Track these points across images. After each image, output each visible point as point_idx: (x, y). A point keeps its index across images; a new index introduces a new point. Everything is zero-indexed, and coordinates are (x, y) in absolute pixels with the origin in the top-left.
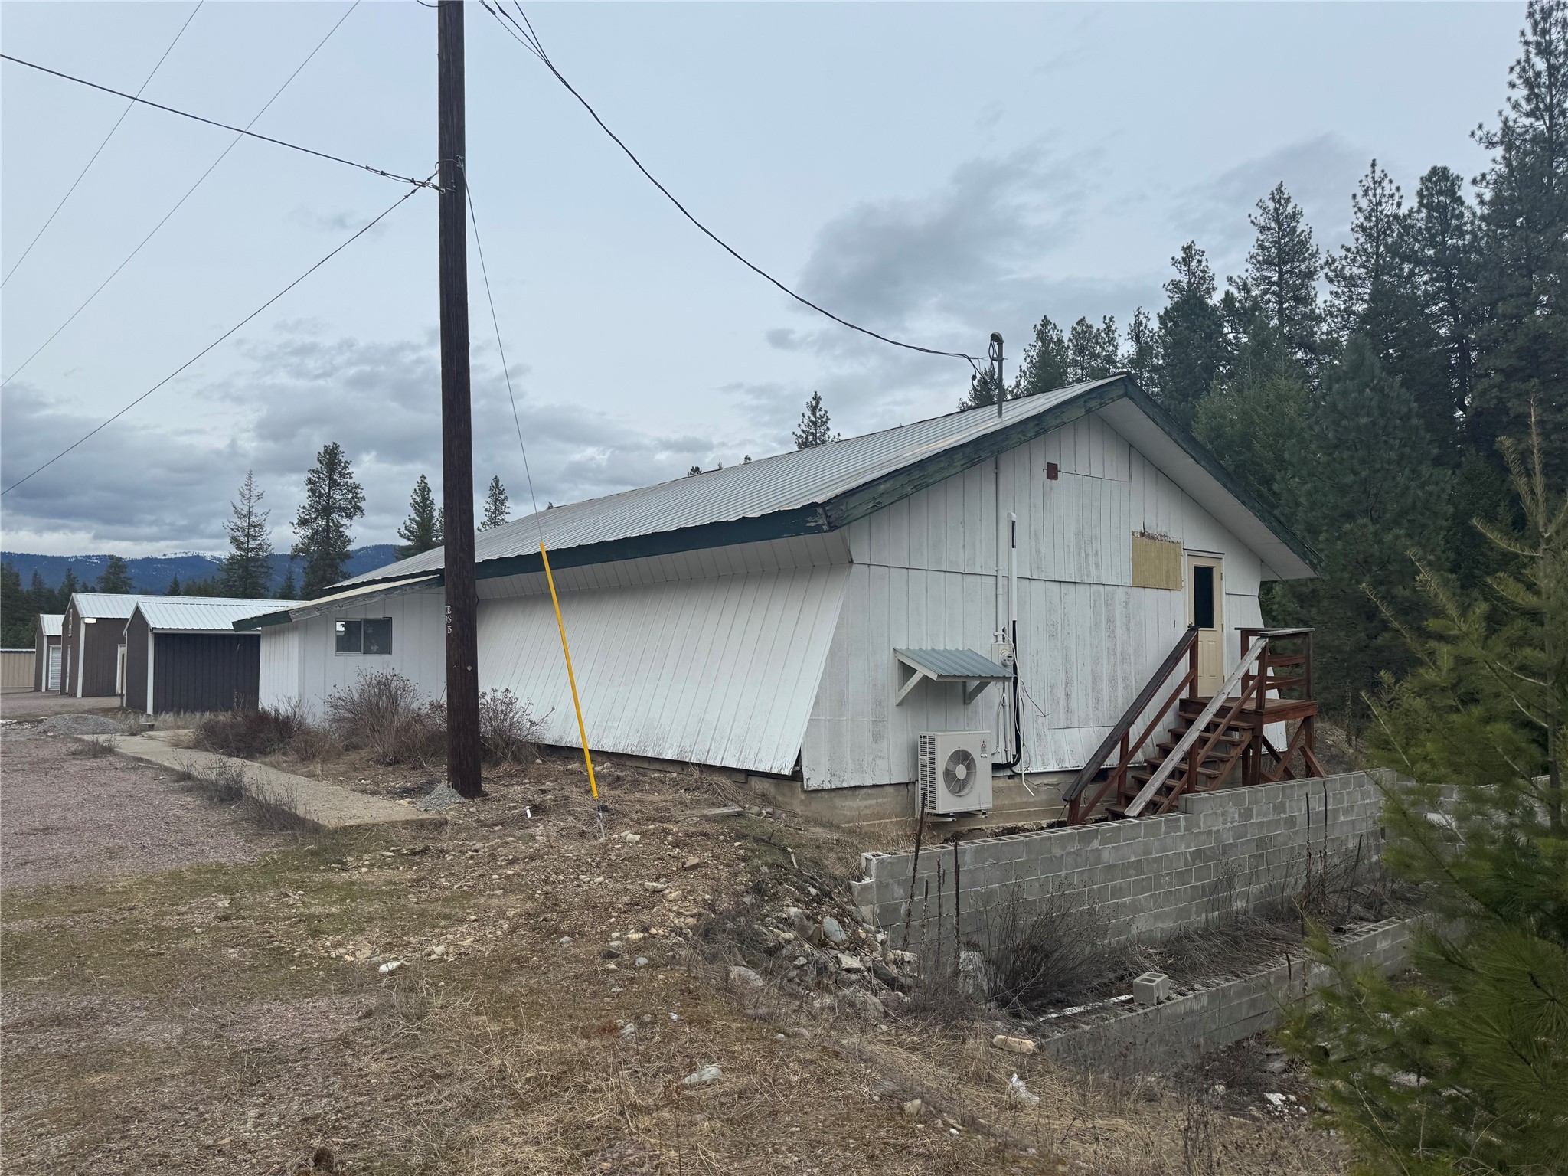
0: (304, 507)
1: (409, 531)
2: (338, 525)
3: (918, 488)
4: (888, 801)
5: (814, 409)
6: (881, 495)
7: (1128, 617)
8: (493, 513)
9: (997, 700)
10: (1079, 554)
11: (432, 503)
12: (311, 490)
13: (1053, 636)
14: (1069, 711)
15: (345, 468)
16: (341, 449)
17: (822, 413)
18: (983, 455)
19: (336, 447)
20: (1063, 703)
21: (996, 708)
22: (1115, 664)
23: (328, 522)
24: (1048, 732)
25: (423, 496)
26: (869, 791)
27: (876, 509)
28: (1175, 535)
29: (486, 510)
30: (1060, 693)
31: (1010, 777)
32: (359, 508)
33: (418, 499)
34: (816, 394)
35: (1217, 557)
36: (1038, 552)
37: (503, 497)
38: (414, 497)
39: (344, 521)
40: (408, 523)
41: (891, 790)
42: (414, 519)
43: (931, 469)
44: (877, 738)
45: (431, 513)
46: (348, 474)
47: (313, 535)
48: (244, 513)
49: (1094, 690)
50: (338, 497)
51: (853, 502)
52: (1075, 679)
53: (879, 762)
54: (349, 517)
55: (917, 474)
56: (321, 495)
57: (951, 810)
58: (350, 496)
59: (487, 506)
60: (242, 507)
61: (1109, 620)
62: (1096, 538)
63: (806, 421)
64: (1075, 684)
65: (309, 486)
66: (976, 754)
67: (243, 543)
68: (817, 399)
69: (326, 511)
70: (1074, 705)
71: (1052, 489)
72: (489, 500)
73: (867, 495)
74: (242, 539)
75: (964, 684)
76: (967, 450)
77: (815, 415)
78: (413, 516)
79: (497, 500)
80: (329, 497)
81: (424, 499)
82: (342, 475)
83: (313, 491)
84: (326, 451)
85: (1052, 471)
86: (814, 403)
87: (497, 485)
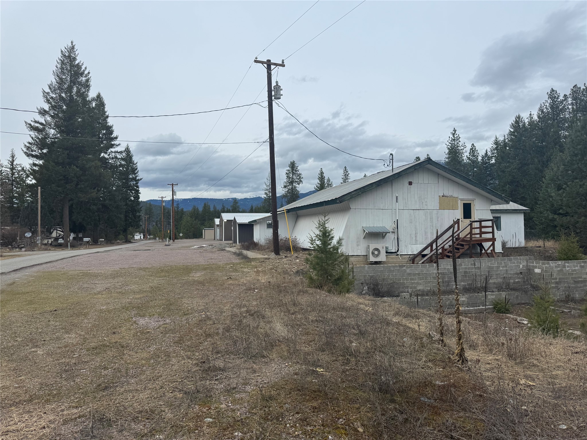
0: (285, 182)
1: (318, 187)
2: (296, 187)
3: (362, 193)
4: (361, 259)
5: (453, 134)
6: (353, 195)
7: (438, 218)
8: (345, 179)
9: (393, 238)
10: (420, 202)
11: (324, 177)
12: (287, 176)
13: (411, 222)
14: (416, 240)
15: (297, 168)
16: (295, 162)
17: (457, 136)
18: (381, 183)
19: (294, 162)
20: (414, 238)
21: (392, 239)
22: (433, 229)
23: (292, 186)
24: (409, 245)
25: (321, 175)
26: (356, 256)
27: (351, 198)
28: (455, 195)
29: (342, 178)
30: (413, 236)
31: (396, 255)
32: (301, 181)
33: (320, 176)
34: (454, 129)
35: (473, 200)
36: (406, 203)
37: (348, 173)
38: (319, 176)
39: (297, 186)
40: (317, 185)
41: (362, 256)
42: (319, 183)
43: (366, 188)
44: (358, 245)
45: (324, 181)
46: (298, 170)
47: (288, 191)
48: (268, 185)
49: (425, 235)
50: (295, 178)
51: (345, 197)
52: (418, 233)
53: (358, 250)
54: (299, 184)
55: (362, 190)
56: (290, 178)
57: (374, 261)
58: (298, 177)
59: (343, 177)
60: (267, 183)
61: (430, 218)
62: (426, 198)
63: (450, 139)
64: (418, 234)
65: (287, 175)
66: (381, 249)
67: (268, 194)
68: (455, 131)
69: (292, 183)
70: (418, 238)
71: (410, 187)
72: (343, 175)
73: (349, 195)
74: (268, 193)
75: (383, 234)
76: (377, 183)
77: (454, 137)
78: (319, 182)
79: (346, 174)
80: (292, 178)
81: (322, 176)
82: (296, 171)
83: (288, 177)
84: (291, 163)
85: (410, 183)
86: (454, 132)
87: (346, 169)
